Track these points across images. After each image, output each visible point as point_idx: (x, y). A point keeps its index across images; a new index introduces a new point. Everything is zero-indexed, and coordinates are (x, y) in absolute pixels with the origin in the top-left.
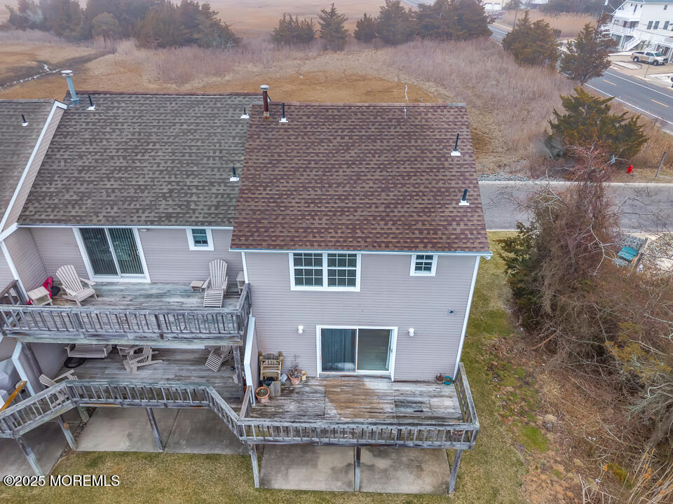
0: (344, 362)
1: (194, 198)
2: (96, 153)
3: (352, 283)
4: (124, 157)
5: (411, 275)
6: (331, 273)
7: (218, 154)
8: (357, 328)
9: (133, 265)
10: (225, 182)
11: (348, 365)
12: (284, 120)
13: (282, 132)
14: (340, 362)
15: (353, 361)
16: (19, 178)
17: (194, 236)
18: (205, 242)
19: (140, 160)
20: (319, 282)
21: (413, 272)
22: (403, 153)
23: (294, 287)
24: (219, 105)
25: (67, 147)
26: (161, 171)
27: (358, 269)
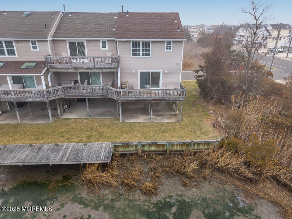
0: (147, 85)
1: (103, 33)
2: (73, 25)
3: (149, 55)
4: (81, 25)
5: (165, 51)
6: (143, 51)
7: (109, 24)
8: (150, 71)
9: (83, 54)
10: (112, 30)
11: (148, 86)
12: (128, 15)
13: (127, 18)
14: (145, 85)
15: (149, 84)
16: (53, 27)
17: (102, 45)
18: (105, 47)
19: (86, 26)
20: (139, 55)
21: (166, 50)
22: (162, 22)
23: (132, 56)
24: (108, 15)
25: (64, 23)
26: (93, 28)
27: (150, 49)
